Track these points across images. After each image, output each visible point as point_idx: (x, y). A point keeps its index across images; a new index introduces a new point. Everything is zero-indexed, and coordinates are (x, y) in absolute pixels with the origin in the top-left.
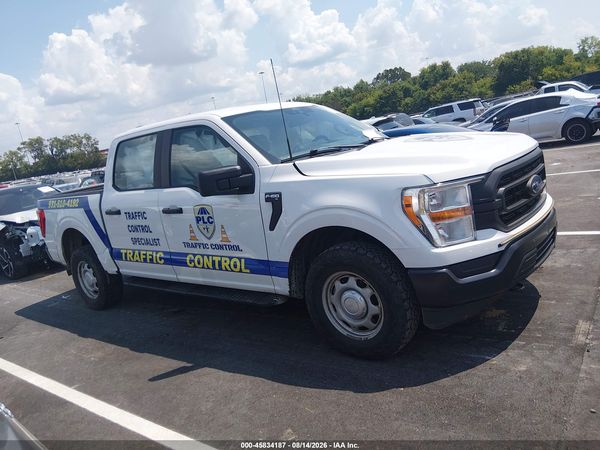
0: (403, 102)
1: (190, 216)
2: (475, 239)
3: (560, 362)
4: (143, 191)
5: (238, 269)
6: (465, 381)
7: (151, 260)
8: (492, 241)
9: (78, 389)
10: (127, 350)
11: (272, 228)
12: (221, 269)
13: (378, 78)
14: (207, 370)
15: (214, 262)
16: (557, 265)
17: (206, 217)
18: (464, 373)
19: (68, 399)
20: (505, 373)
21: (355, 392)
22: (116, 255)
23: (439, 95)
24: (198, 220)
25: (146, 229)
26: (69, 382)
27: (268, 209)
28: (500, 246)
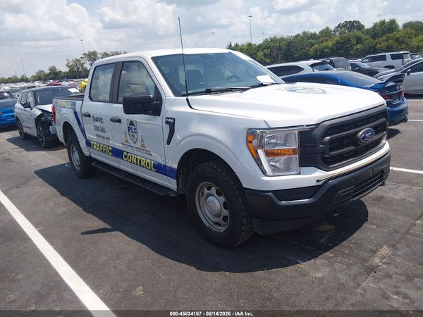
0: (355, 48)
1: (125, 125)
2: (299, 174)
3: (350, 276)
4: (102, 104)
5: (149, 168)
6: (273, 276)
7: (105, 151)
8: (313, 176)
9: (40, 231)
10: (81, 209)
11: (168, 143)
12: (140, 166)
13: (338, 27)
14: (118, 233)
15: (137, 159)
16: (396, 197)
17: (133, 127)
18: (276, 270)
19: (30, 237)
20: (304, 276)
21: (197, 269)
22: (88, 143)
23: (384, 45)
24: (129, 129)
25: (103, 130)
26: (36, 225)
27: (167, 129)
28: (318, 181)
